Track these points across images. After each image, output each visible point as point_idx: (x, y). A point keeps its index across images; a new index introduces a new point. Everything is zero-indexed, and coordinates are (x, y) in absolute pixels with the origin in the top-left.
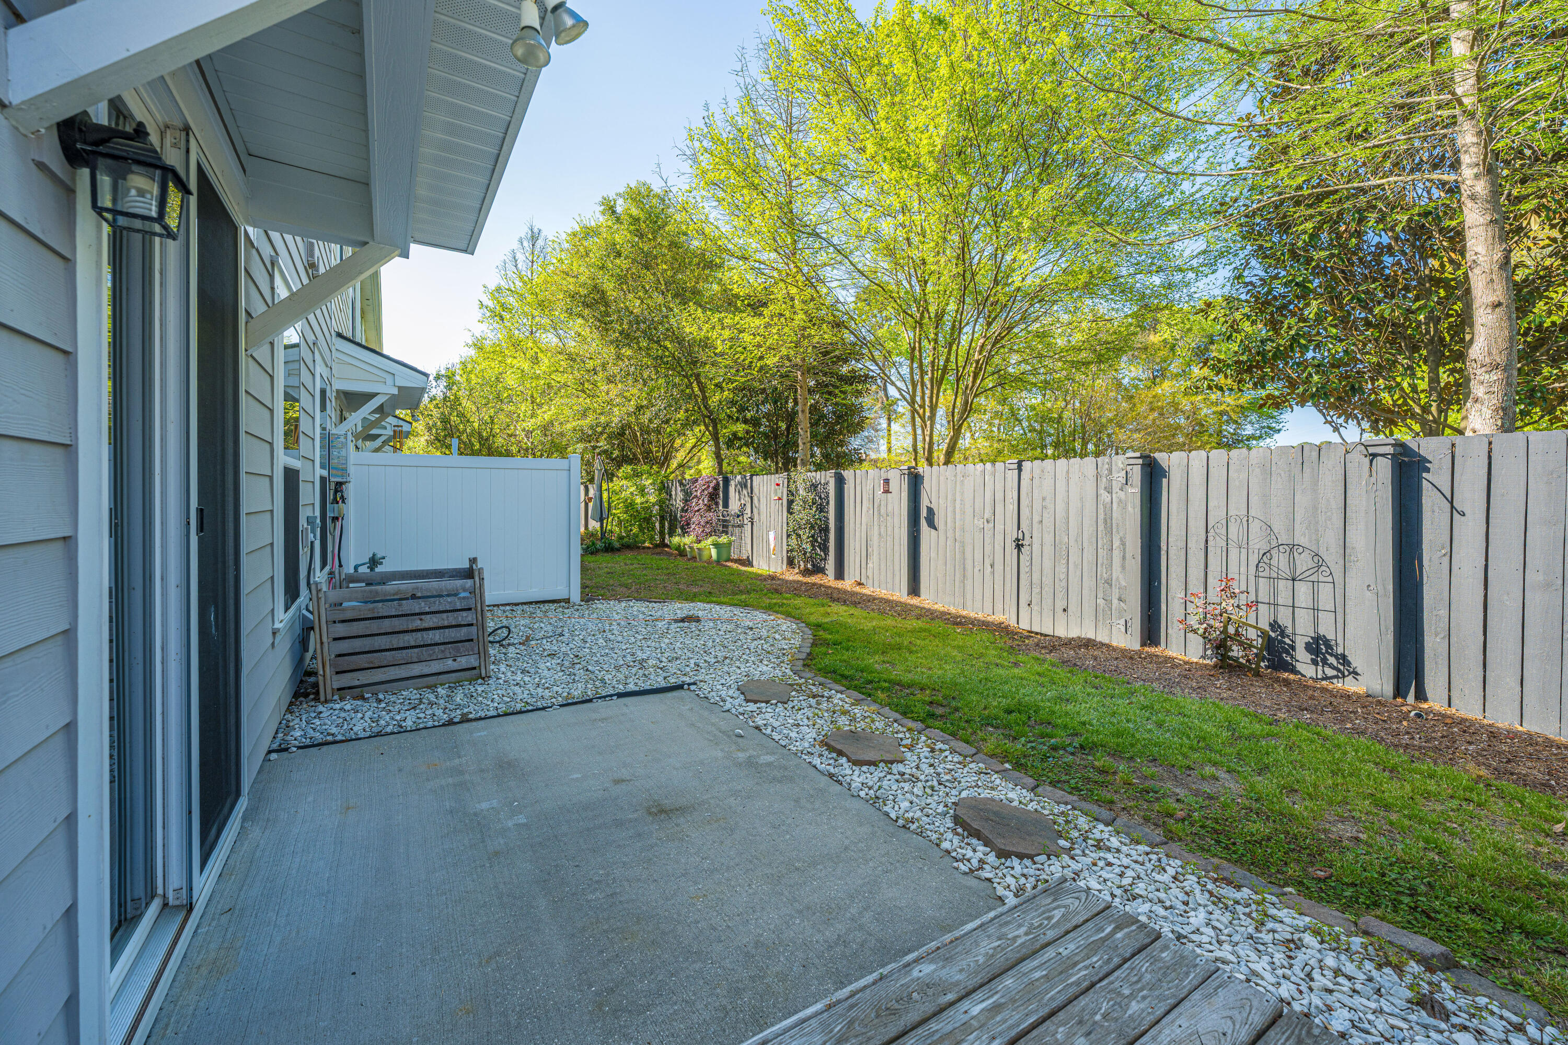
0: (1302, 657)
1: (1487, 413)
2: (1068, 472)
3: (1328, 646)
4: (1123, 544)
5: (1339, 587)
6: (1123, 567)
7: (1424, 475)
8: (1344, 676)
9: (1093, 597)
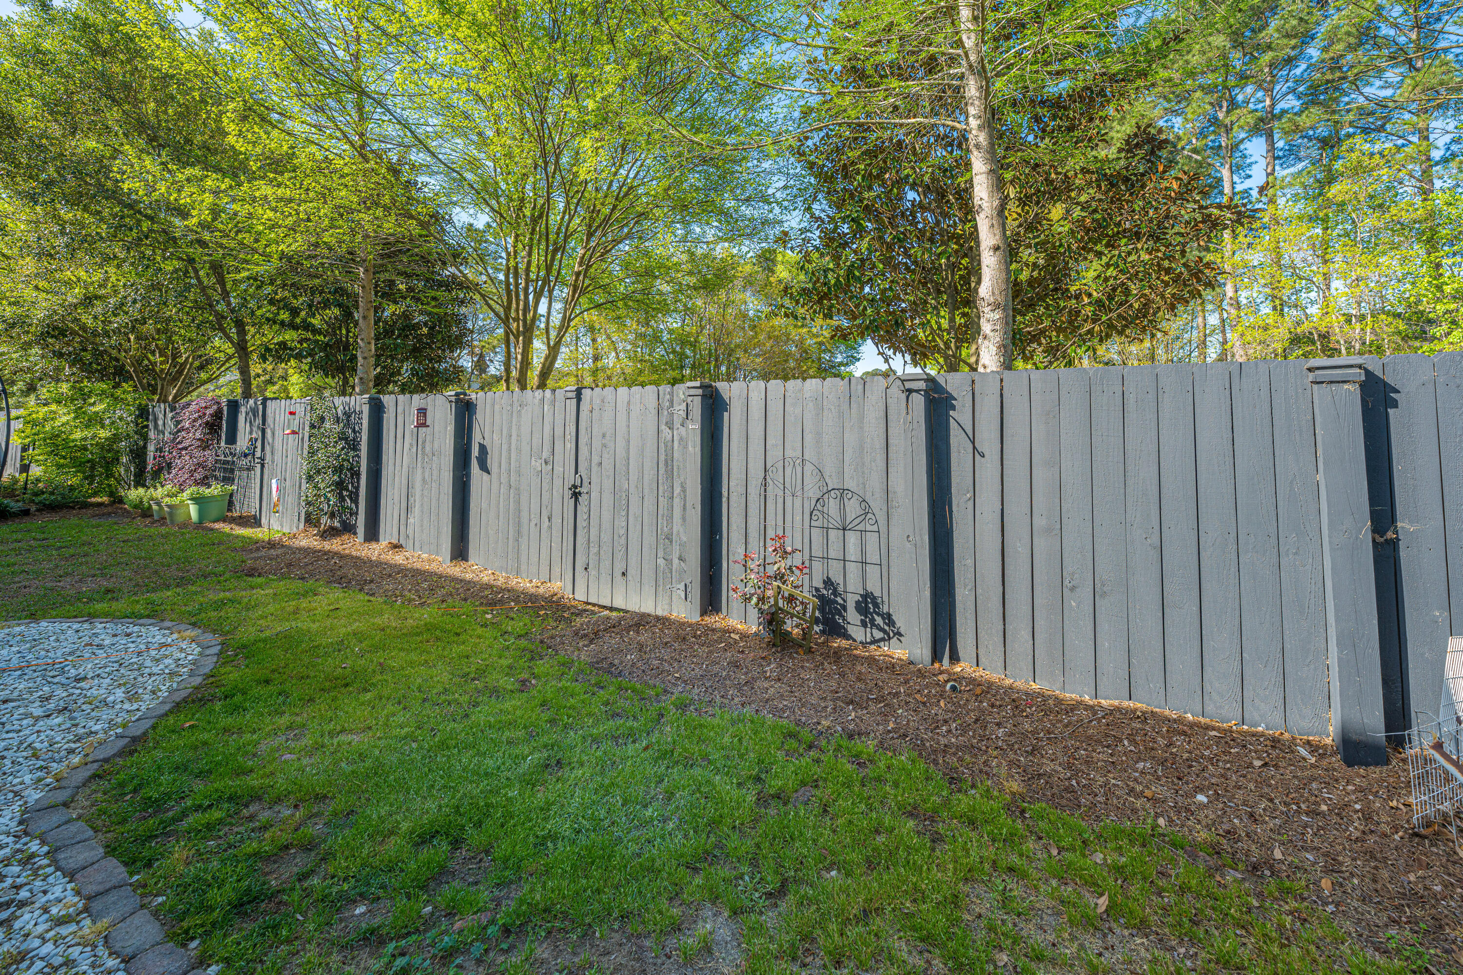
0: (853, 616)
1: (993, 349)
2: (629, 403)
3: (876, 605)
4: (684, 490)
5: (884, 536)
6: (684, 519)
7: (951, 413)
8: (890, 638)
9: (653, 556)
